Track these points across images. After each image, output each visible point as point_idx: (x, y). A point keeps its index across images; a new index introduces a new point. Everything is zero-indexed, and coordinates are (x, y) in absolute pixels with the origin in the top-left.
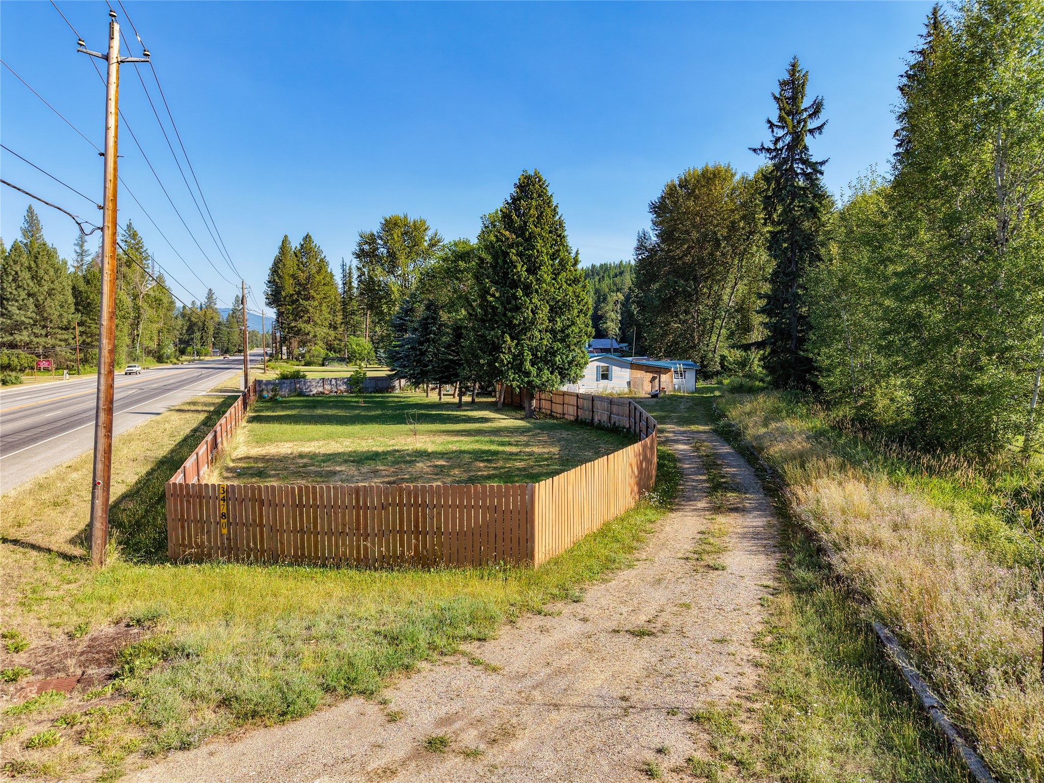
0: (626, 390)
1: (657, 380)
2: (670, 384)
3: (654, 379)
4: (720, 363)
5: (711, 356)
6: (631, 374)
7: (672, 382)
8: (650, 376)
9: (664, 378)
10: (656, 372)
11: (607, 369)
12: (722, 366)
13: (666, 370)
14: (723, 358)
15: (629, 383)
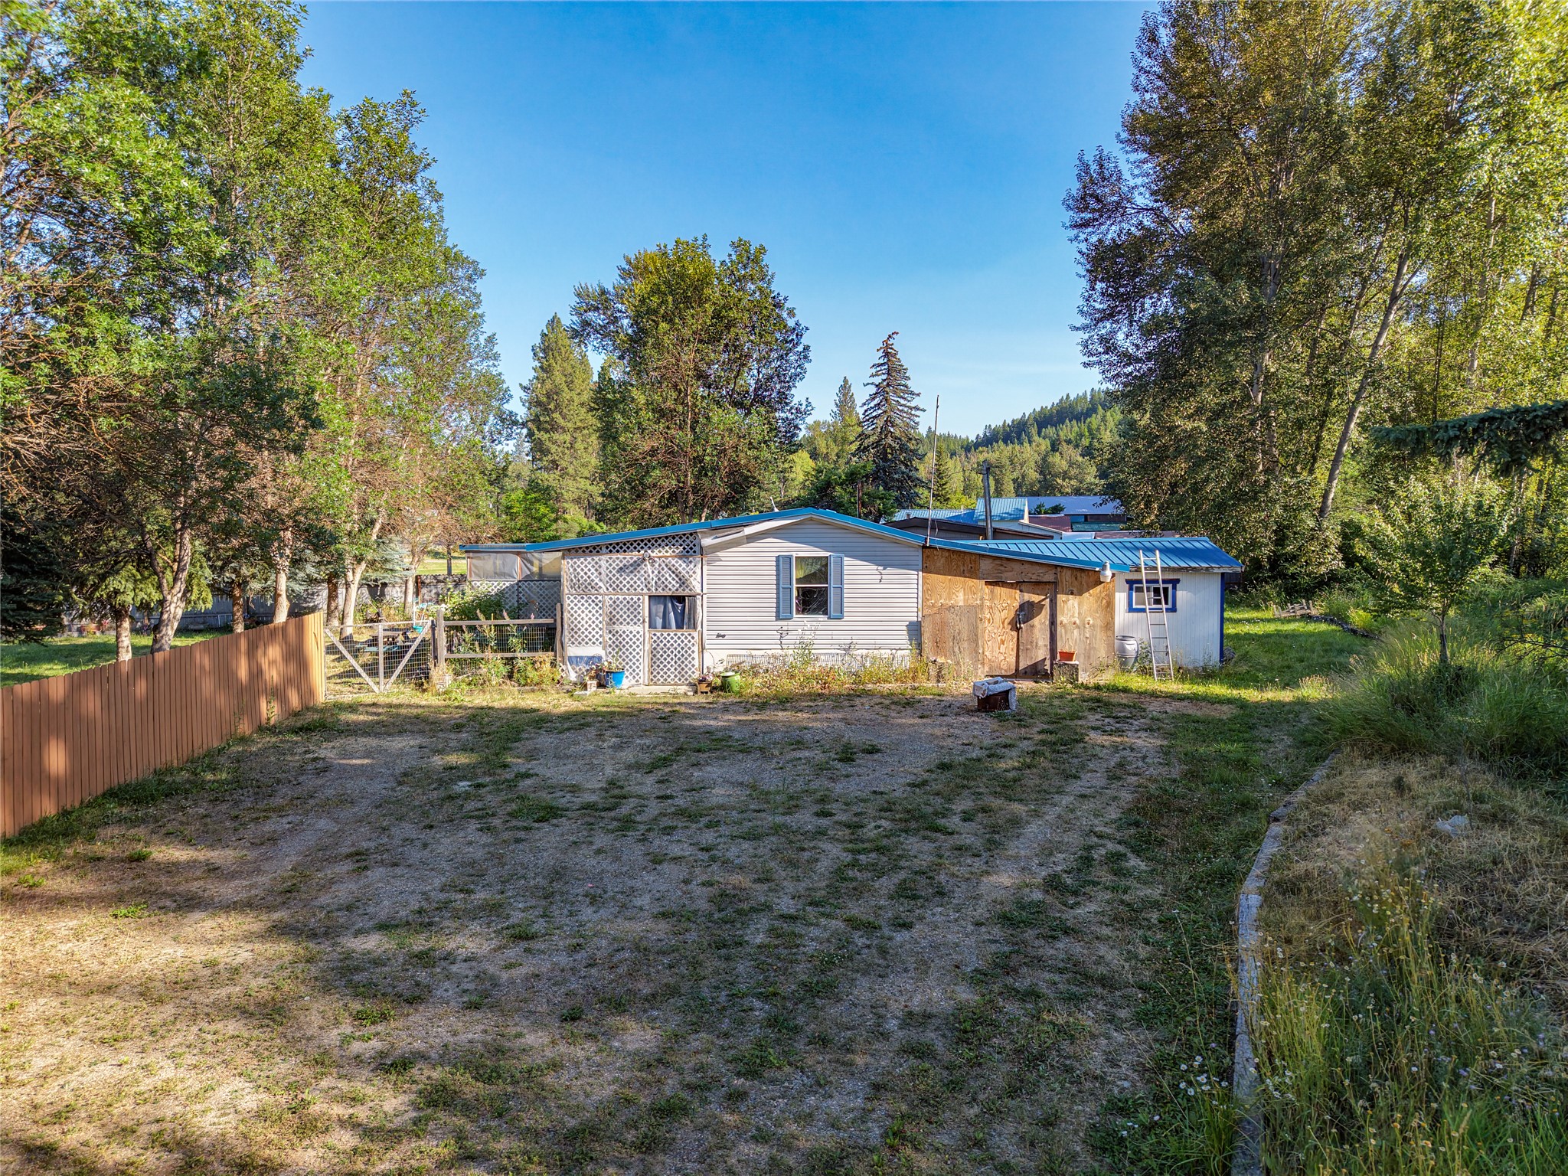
0: (904, 657)
1: (1041, 621)
2: (1100, 635)
3: (1027, 612)
4: (1340, 549)
5: (1311, 523)
6: (927, 591)
7: (1109, 626)
8: (1009, 600)
9: (1073, 608)
10: (1037, 585)
11: (820, 571)
12: (1350, 558)
13: (1084, 577)
14: (1351, 531)
15: (915, 630)
